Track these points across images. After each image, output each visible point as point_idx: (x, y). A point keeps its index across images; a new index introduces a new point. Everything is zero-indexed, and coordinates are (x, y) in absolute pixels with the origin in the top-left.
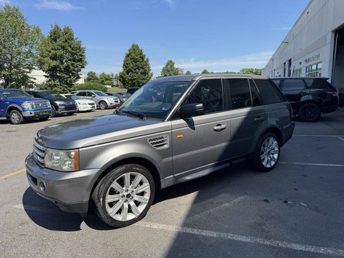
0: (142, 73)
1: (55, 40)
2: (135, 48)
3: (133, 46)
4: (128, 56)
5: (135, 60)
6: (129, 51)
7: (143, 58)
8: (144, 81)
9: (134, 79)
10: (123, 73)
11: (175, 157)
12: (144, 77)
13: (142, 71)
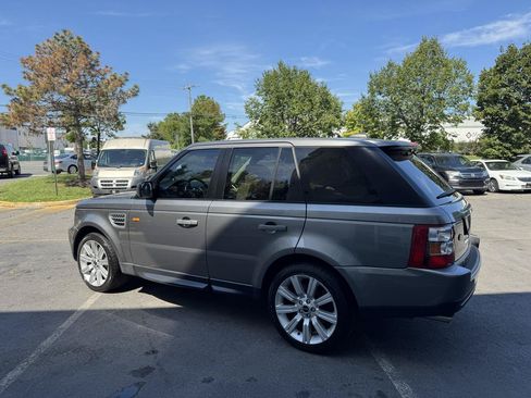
1: (502, 71)
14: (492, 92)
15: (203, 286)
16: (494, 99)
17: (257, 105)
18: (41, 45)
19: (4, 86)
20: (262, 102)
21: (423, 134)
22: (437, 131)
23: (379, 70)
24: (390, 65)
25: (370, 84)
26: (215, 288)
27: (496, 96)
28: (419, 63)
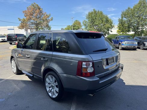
17: (86, 22)
18: (28, 7)
19: (19, 18)
20: (87, 21)
21: (139, 30)
22: (144, 29)
23: (125, 10)
24: (129, 8)
25: (122, 14)
26: (34, 77)
28: (138, 7)
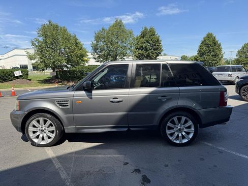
0: (212, 56)
1: (143, 37)
2: (209, 36)
3: (208, 35)
4: (203, 42)
5: (208, 46)
6: (204, 39)
7: (215, 43)
8: (214, 62)
9: (205, 61)
10: (197, 56)
11: (75, 115)
12: (215, 59)
13: (213, 53)
14: (141, 45)
15: (126, 129)
16: (141, 48)
24: (103, 29)
26: (132, 129)
27: (142, 46)
